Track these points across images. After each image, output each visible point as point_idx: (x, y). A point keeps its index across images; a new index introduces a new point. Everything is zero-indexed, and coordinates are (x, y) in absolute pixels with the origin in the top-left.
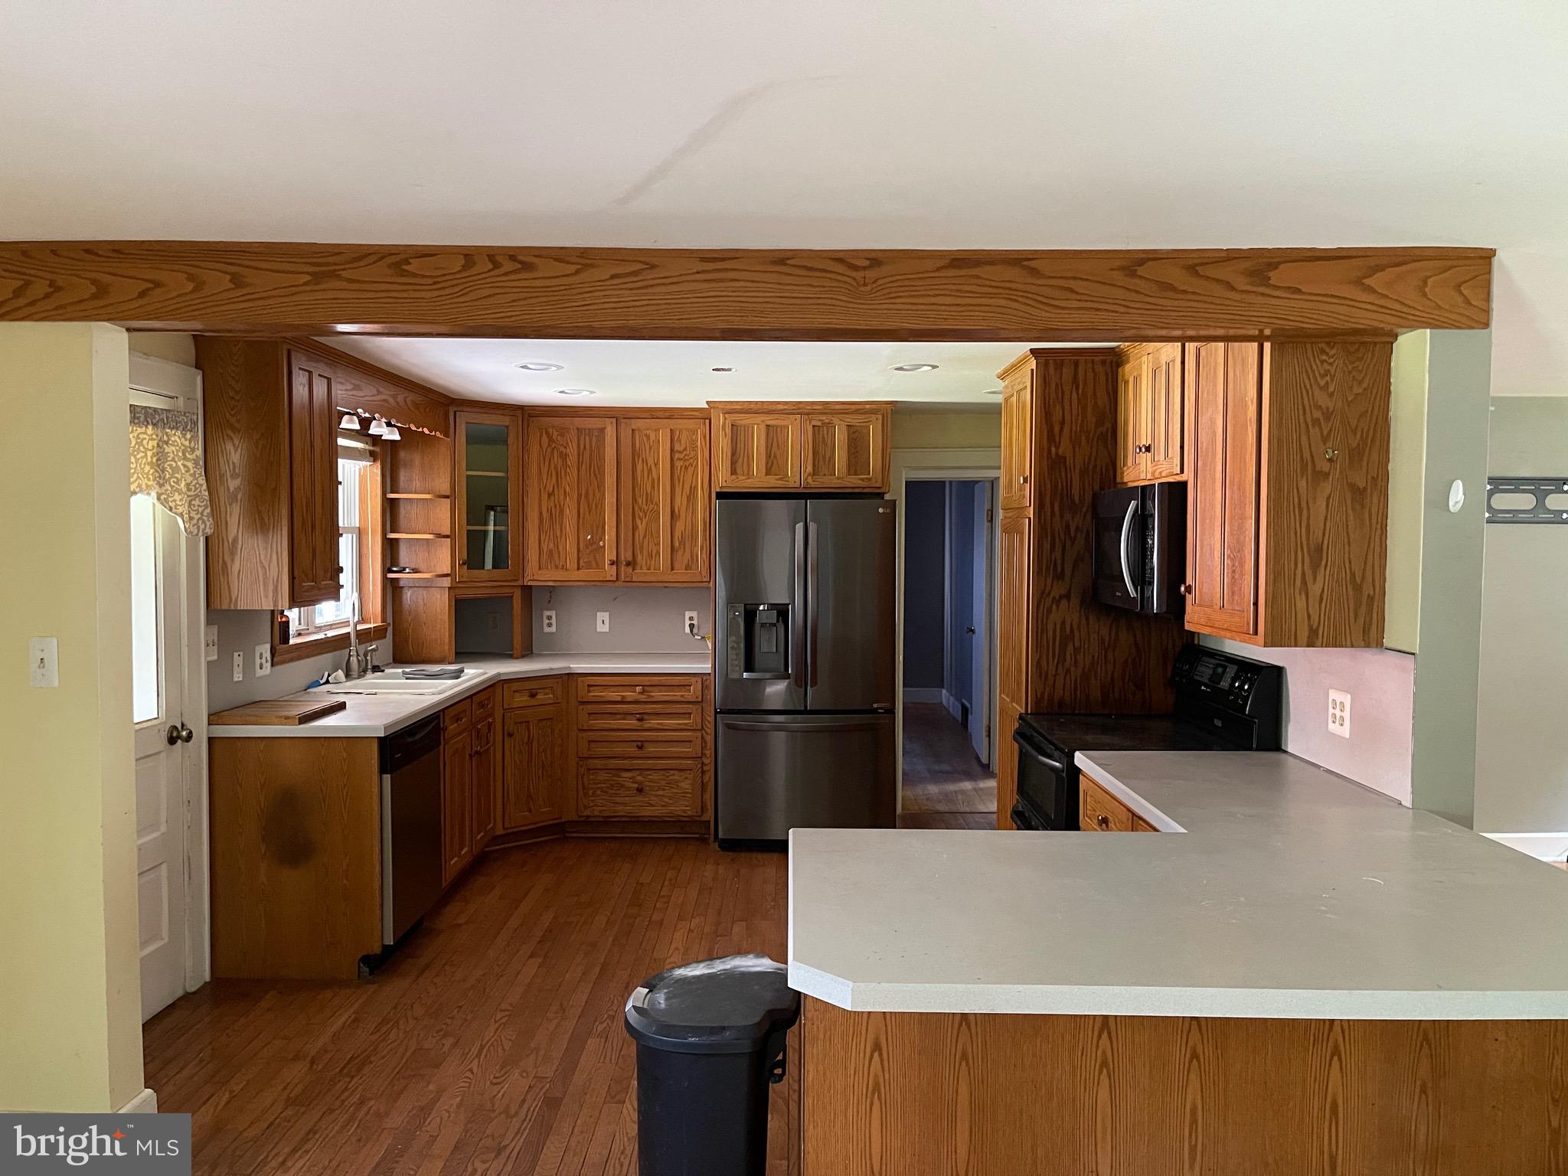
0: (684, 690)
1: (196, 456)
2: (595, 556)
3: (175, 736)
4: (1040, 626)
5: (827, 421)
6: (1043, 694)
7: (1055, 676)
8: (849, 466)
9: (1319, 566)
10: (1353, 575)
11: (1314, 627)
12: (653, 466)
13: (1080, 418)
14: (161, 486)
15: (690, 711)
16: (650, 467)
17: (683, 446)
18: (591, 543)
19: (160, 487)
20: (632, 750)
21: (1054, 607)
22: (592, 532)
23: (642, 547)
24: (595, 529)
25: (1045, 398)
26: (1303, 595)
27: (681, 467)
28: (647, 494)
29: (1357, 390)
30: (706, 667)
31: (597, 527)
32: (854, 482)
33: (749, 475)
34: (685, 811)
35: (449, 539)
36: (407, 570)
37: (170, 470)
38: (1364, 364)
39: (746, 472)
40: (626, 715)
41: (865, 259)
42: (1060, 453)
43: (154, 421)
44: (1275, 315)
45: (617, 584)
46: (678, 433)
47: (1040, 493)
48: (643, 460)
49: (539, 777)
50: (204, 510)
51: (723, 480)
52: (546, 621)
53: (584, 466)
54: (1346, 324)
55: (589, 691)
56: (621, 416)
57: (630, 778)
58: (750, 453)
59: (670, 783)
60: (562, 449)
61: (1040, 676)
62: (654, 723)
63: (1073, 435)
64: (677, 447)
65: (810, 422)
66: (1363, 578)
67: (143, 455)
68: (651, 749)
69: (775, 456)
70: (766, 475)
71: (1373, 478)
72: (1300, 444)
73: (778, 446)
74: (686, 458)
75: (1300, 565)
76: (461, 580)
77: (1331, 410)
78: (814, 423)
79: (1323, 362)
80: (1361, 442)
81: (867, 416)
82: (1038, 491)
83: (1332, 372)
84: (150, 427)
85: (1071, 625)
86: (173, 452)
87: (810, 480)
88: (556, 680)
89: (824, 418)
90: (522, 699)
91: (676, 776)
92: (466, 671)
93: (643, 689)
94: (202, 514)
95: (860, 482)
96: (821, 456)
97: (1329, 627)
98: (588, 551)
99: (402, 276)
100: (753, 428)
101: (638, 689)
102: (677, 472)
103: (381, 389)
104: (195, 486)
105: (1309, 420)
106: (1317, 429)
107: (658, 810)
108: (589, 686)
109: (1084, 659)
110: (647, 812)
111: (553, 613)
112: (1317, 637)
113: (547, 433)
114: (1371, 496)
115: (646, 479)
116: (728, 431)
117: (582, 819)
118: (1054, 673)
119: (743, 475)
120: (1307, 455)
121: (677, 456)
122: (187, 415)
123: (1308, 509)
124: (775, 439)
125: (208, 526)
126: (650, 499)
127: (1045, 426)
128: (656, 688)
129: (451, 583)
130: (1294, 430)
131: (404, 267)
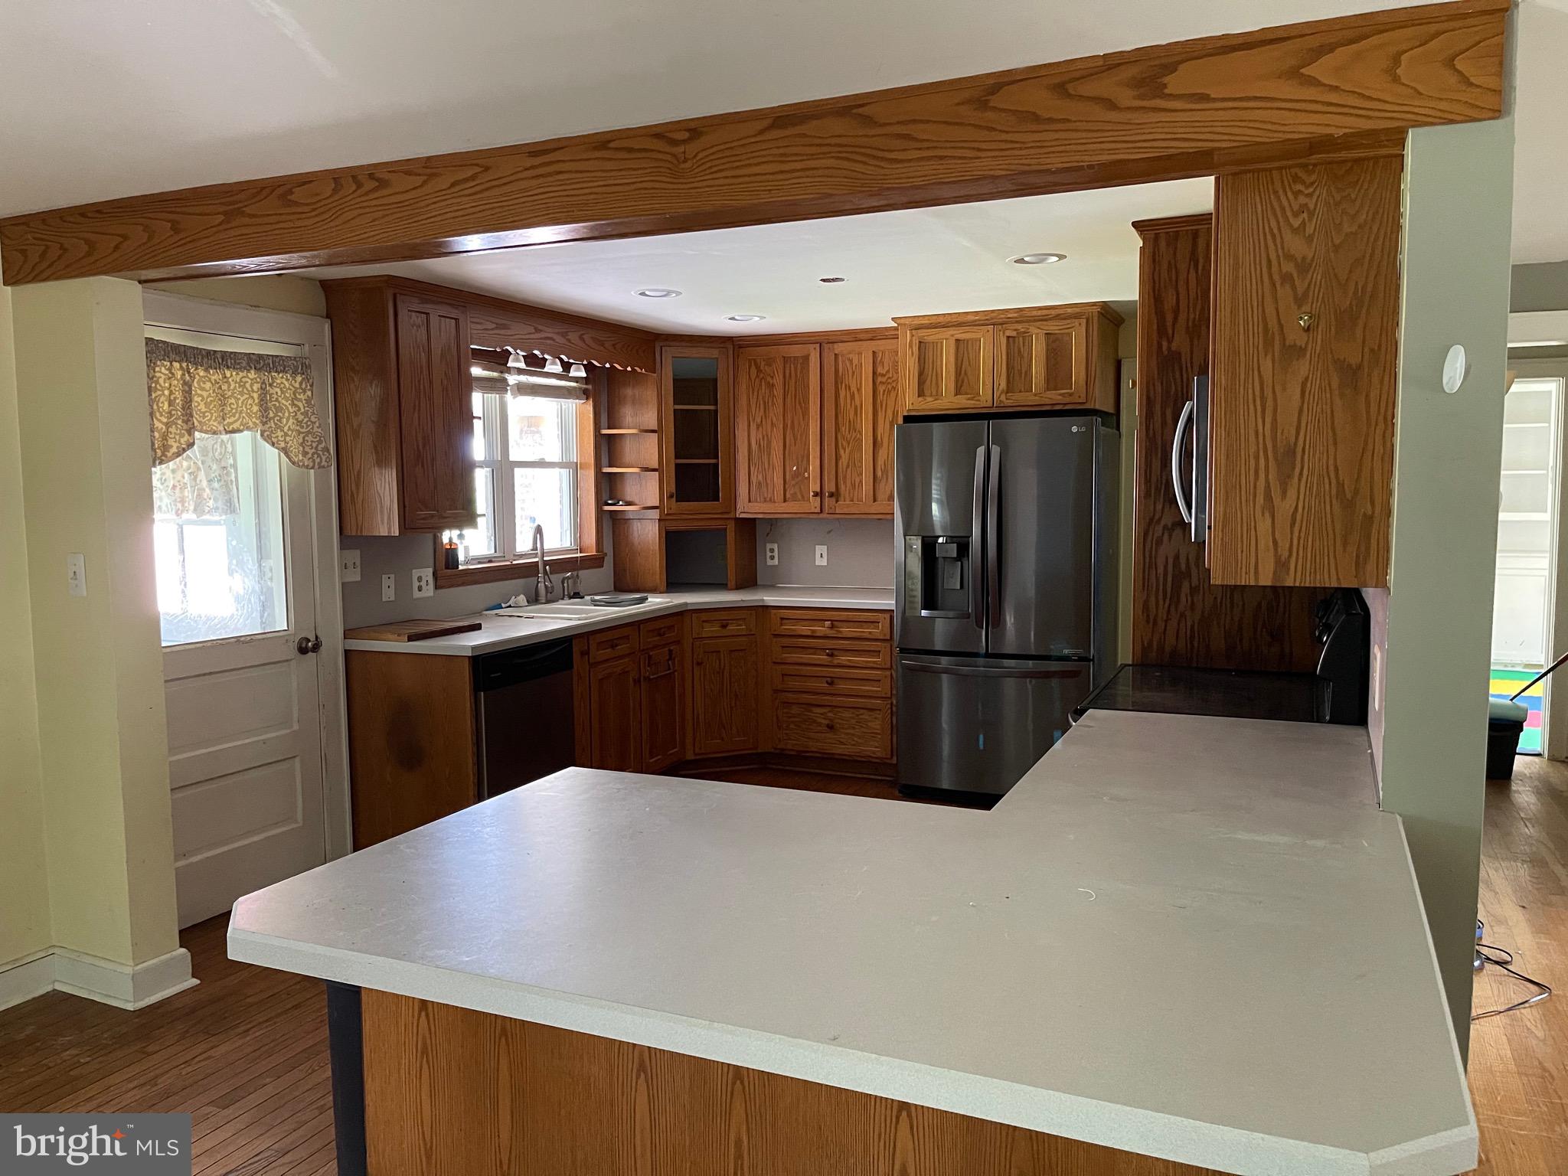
0: (872, 627)
1: (308, 396)
2: (800, 488)
3: (307, 647)
4: (1147, 560)
5: (1023, 330)
6: (1151, 642)
7: (1166, 621)
8: (1048, 380)
9: (1290, 477)
10: (1340, 485)
11: (1283, 559)
12: (856, 392)
13: (1200, 302)
14: (264, 423)
15: (878, 649)
16: (853, 392)
17: (886, 369)
18: (797, 474)
19: (263, 425)
20: (823, 685)
21: (1166, 537)
22: (798, 463)
23: (845, 477)
24: (800, 459)
25: (1154, 282)
26: (1267, 515)
27: (884, 391)
28: (850, 421)
29: (1347, 228)
30: (889, 603)
31: (803, 457)
32: (1054, 398)
33: (938, 395)
34: (874, 753)
35: (657, 473)
36: (621, 503)
37: (274, 410)
38: (1359, 190)
39: (934, 393)
40: (815, 650)
41: (685, 130)
42: (1173, 349)
43: (258, 366)
44: (1173, 136)
45: (821, 516)
46: (880, 355)
47: (1148, 398)
48: (846, 386)
49: (731, 708)
50: (317, 446)
51: (910, 401)
52: (769, 554)
53: (789, 396)
54: (1276, 135)
55: (782, 625)
56: (824, 341)
57: (821, 714)
58: (939, 372)
59: (860, 722)
60: (769, 379)
61: (1148, 622)
62: (844, 659)
63: (1190, 324)
64: (880, 370)
65: (1004, 333)
66: (1356, 492)
67: (248, 396)
68: (842, 686)
69: (966, 374)
70: (956, 395)
71: (1372, 350)
72: (1264, 311)
73: (969, 362)
74: (889, 381)
75: (1262, 476)
76: (670, 512)
77: (1308, 260)
78: (1008, 333)
79: (1296, 194)
80: (1354, 303)
81: (1069, 321)
82: (1145, 397)
83: (1311, 207)
84: (253, 372)
85: (1188, 559)
86: (277, 393)
87: (1003, 397)
88: (749, 612)
89: (1019, 327)
90: (713, 629)
91: (866, 715)
92: (649, 600)
93: (832, 624)
94: (316, 448)
95: (1060, 397)
96: (1016, 372)
97: (1305, 558)
98: (793, 482)
99: (290, 206)
100: (942, 343)
101: (828, 623)
102: (880, 398)
103: (540, 327)
104: (306, 423)
105: (1276, 277)
106: (1288, 287)
107: (848, 748)
108: (782, 619)
109: (1203, 600)
110: (839, 750)
111: (775, 547)
112: (1288, 574)
113: (756, 364)
114: (1369, 375)
115: (849, 406)
116: (915, 349)
117: (777, 751)
118: (1165, 618)
119: (931, 396)
120: (1273, 323)
121: (880, 379)
122: (298, 359)
123: (1275, 400)
124: (966, 355)
125: (324, 460)
126: (854, 428)
127: (1153, 315)
128: (845, 624)
129: (660, 516)
130: (1254, 291)
131: (289, 197)
